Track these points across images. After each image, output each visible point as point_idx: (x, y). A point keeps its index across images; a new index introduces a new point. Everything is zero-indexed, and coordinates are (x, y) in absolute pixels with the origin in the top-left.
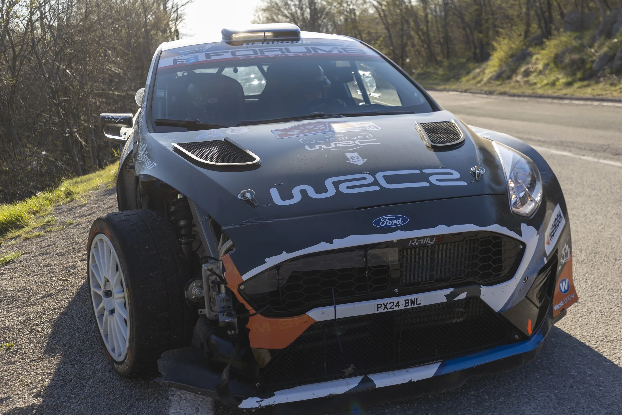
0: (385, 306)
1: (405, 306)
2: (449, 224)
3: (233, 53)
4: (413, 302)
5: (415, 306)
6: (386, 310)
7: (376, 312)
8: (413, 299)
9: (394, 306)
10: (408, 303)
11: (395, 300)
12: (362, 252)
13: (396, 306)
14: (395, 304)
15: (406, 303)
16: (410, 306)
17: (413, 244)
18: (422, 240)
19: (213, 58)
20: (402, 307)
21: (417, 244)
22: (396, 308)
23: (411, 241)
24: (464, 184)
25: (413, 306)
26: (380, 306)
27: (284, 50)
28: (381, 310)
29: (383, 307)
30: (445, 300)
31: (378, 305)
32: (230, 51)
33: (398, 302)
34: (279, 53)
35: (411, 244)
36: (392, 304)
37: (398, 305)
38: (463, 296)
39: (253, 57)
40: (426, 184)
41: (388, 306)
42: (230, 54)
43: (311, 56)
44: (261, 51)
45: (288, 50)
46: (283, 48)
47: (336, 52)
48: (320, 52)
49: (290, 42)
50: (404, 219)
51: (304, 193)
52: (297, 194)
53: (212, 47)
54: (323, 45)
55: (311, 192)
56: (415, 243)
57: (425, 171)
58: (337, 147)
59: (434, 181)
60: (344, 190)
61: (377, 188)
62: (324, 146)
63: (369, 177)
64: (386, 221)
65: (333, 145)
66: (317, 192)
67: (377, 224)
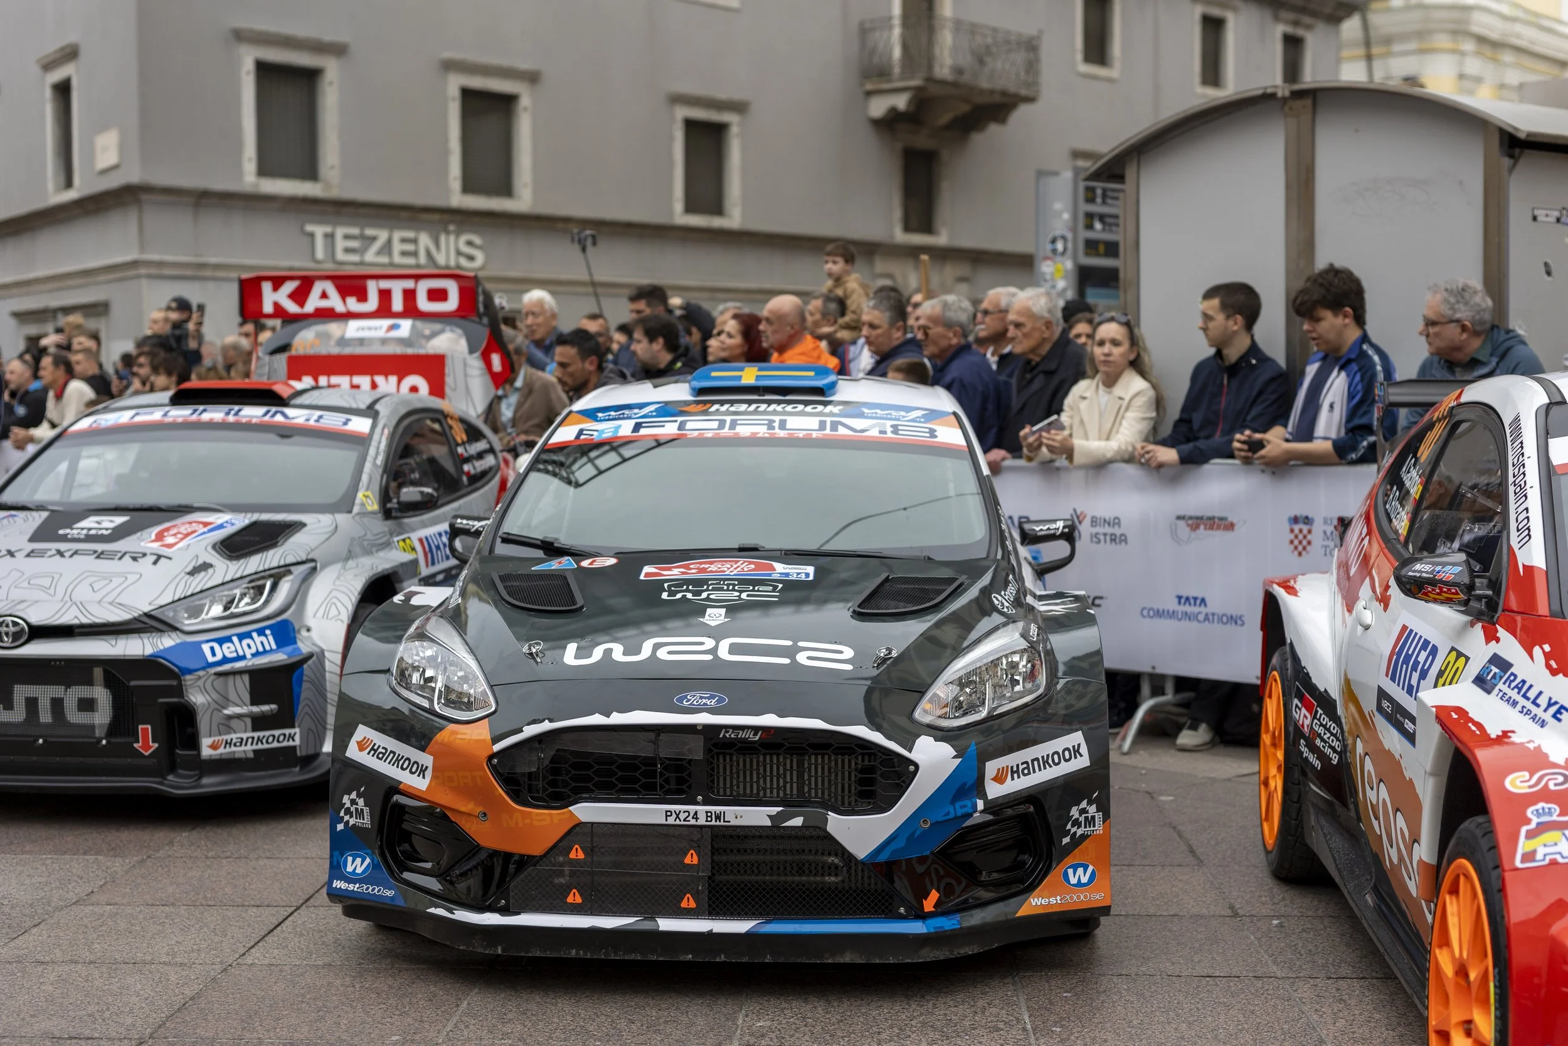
0: (678, 816)
1: (707, 821)
2: (779, 714)
3: (681, 427)
4: (718, 818)
5: (722, 823)
6: (678, 822)
7: (664, 822)
8: (718, 812)
9: (690, 818)
10: (711, 817)
11: (692, 808)
12: (652, 736)
13: (693, 818)
14: (692, 815)
15: (707, 816)
16: (713, 823)
17: (727, 735)
18: (741, 732)
19: (643, 432)
20: (702, 821)
21: (733, 736)
22: (693, 822)
23: (723, 731)
24: (849, 667)
25: (718, 823)
26: (669, 814)
28: (671, 821)
29: (674, 816)
30: (768, 823)
31: (666, 812)
32: (680, 419)
33: (696, 813)
34: (762, 430)
35: (724, 736)
36: (687, 814)
37: (696, 817)
38: (798, 821)
39: (709, 434)
40: (786, 661)
41: (682, 816)
42: (676, 425)
43: (817, 439)
44: (733, 424)
45: (782, 425)
46: (777, 418)
47: (874, 433)
48: (842, 431)
49: (800, 407)
50: (720, 700)
51: (608, 652)
52: (598, 653)
53: (656, 410)
54: (861, 415)
55: (618, 652)
56: (731, 735)
57: (801, 644)
58: (708, 599)
59: (802, 658)
60: (662, 654)
61: (709, 657)
62: (689, 596)
63: (710, 643)
64: (693, 698)
65: (704, 595)
66: (624, 654)
67: (681, 700)
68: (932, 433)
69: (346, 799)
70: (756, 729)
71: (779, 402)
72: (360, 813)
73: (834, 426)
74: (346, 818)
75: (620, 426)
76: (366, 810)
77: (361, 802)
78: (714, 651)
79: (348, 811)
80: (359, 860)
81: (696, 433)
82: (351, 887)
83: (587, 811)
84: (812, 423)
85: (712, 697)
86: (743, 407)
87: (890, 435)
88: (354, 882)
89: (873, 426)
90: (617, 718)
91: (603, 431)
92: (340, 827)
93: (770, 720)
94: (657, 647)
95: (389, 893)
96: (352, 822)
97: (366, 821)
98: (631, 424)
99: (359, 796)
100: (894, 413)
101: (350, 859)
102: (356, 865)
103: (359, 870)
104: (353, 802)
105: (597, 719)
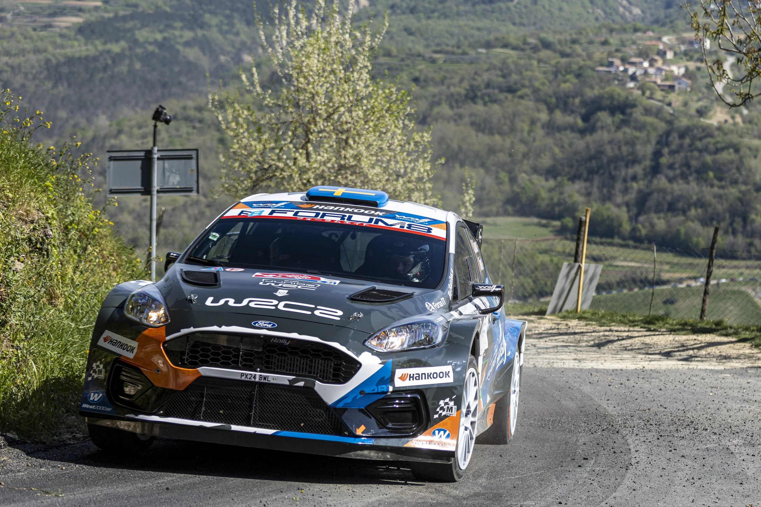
1: (260, 380)
2: (300, 334)
3: (296, 214)
4: (265, 378)
5: (267, 381)
6: (246, 379)
7: (240, 379)
8: (265, 376)
9: (252, 378)
10: (262, 378)
11: (253, 373)
12: (239, 338)
14: (253, 376)
15: (260, 378)
16: (263, 381)
18: (281, 340)
19: (275, 215)
20: (257, 380)
22: (253, 380)
23: (273, 339)
24: (338, 319)
25: (265, 381)
26: (242, 375)
27: (346, 218)
28: (243, 378)
29: (245, 376)
30: (288, 383)
32: (296, 210)
34: (337, 219)
35: (273, 341)
36: (251, 376)
37: (255, 377)
38: (301, 384)
40: (309, 313)
41: (249, 376)
42: (293, 213)
43: (366, 227)
44: (324, 215)
45: (350, 218)
46: (347, 215)
47: (398, 227)
48: (380, 224)
49: (362, 211)
50: (274, 325)
51: (227, 302)
52: (222, 302)
53: (285, 205)
54: (394, 218)
55: (231, 302)
56: (276, 341)
57: (318, 307)
58: (281, 286)
59: (317, 313)
60: (252, 305)
61: (274, 308)
62: (273, 284)
63: (275, 302)
64: (261, 323)
65: (280, 285)
66: (234, 303)
67: (255, 324)
68: (429, 230)
69: (94, 365)
70: (288, 339)
71: (351, 207)
72: (100, 372)
73: (377, 221)
74: (93, 374)
75: (263, 211)
76: (103, 370)
77: (101, 366)
78: (276, 306)
79: (95, 371)
80: (96, 395)
81: (302, 218)
82: (91, 407)
83: (205, 370)
84: (366, 219)
85: (270, 324)
86: (332, 208)
87: (405, 228)
88: (93, 405)
89: (398, 224)
90: (224, 329)
91: (254, 213)
92: (90, 379)
93: (295, 335)
94: (250, 301)
95: (109, 409)
96: (96, 376)
97: (102, 376)
98: (270, 210)
99: (101, 363)
100: (412, 218)
101: (92, 394)
102: (95, 397)
103: (96, 400)
104: (98, 366)
105: (215, 328)
